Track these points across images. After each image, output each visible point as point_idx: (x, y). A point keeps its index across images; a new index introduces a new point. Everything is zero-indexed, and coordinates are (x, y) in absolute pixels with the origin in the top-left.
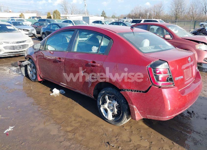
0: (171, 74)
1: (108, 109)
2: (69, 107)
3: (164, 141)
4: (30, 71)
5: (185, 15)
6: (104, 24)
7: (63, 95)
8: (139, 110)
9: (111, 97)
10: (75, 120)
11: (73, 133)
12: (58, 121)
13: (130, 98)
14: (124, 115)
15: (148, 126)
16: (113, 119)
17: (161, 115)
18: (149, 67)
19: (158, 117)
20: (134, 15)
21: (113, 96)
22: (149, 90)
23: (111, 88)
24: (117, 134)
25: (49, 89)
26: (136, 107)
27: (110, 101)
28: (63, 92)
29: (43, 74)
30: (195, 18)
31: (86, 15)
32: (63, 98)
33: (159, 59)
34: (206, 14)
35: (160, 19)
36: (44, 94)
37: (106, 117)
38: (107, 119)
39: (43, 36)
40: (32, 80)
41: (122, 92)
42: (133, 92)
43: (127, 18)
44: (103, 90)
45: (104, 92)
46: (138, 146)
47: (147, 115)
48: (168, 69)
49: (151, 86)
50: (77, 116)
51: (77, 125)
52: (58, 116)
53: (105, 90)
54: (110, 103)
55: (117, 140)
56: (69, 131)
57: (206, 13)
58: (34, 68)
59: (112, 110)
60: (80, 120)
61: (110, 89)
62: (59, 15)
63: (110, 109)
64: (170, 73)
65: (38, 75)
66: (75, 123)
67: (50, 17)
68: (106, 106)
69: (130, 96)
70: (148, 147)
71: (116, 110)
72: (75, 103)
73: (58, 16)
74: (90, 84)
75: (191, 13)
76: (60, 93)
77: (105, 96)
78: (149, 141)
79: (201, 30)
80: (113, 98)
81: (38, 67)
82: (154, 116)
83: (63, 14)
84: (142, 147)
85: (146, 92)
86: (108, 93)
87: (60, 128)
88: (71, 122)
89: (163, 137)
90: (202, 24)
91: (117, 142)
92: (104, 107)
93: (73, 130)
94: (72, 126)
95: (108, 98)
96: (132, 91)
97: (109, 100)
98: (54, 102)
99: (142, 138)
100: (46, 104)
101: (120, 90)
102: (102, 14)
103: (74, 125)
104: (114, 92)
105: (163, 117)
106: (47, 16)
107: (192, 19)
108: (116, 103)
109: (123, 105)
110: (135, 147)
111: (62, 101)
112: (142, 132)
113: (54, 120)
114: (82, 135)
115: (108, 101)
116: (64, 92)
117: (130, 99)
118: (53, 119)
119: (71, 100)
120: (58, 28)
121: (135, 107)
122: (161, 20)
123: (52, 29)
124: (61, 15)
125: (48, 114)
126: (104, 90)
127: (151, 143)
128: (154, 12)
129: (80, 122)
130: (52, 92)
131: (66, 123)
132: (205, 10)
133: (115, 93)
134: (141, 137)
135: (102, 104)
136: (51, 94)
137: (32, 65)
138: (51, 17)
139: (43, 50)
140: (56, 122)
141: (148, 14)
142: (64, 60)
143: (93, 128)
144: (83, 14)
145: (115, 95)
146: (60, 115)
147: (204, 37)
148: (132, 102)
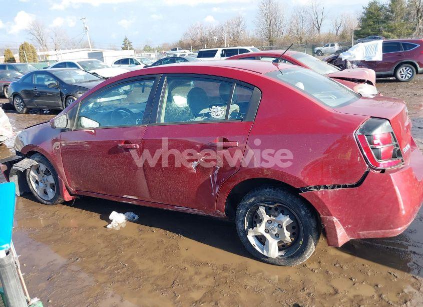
0: (397, 143)
1: (267, 236)
2: (167, 248)
3: (396, 277)
4: (37, 182)
5: (284, 35)
6: (140, 64)
7: (137, 222)
8: (344, 225)
9: (270, 208)
10: (196, 273)
11: (212, 301)
12: (159, 283)
13: (324, 203)
14: (309, 240)
15: (351, 254)
16: (282, 253)
17: (392, 226)
18: (358, 133)
19: (383, 231)
20: (191, 42)
21: (276, 205)
22: (365, 181)
23: (272, 190)
24: (301, 284)
25: (97, 216)
26: (337, 220)
27: (272, 218)
28: (134, 218)
29: (76, 183)
30: (304, 40)
31: (91, 49)
32: (140, 231)
33: (371, 117)
34: (320, 32)
35: (251, 46)
36: (90, 228)
37: (265, 253)
38: (267, 257)
39: (15, 102)
40: (45, 202)
41: (303, 194)
42: (330, 190)
43: (178, 48)
44: (250, 195)
45: (252, 200)
46: (356, 297)
47: (360, 231)
48: (392, 133)
49: (367, 173)
50: (195, 264)
51: (209, 282)
52: (152, 271)
53: (255, 196)
54: (269, 222)
55: (311, 296)
56: (198, 299)
57: (319, 29)
58: (47, 173)
59: (277, 236)
60: (208, 269)
61: (268, 192)
62: (34, 53)
63: (271, 235)
64: (396, 141)
65: (64, 188)
66: (201, 280)
67: (13, 60)
68: (261, 229)
69: (324, 200)
70: (376, 297)
71: (287, 234)
72: (176, 236)
73: (32, 54)
74: (215, 189)
75: (295, 31)
76: (128, 220)
77: (258, 209)
78: (370, 285)
79: (334, 59)
80: (276, 209)
81: (61, 169)
82: (374, 231)
83: (40, 50)
84: (366, 299)
85: (359, 184)
86: (263, 202)
87: (175, 296)
88: (191, 279)
89: (391, 270)
90: (319, 51)
91: (312, 299)
92: (256, 232)
93: (205, 295)
94: (199, 288)
95: (264, 211)
96: (326, 187)
97: (268, 216)
98: (126, 241)
99: (354, 280)
100: (109, 249)
101: (299, 191)
102: (124, 44)
103: (201, 284)
104: (281, 196)
105: (394, 230)
106: (3, 57)
107: (299, 42)
108: (288, 219)
109: (306, 221)
110: (352, 302)
111: (141, 236)
112: (345, 268)
113: (151, 282)
114: (233, 303)
115: (266, 218)
116: (137, 217)
117: (325, 206)
118: (146, 280)
119: (162, 231)
120: (51, 79)
121: (335, 219)
122: (253, 47)
123: (36, 83)
124: (39, 53)
125: (129, 272)
126: (252, 197)
127: (377, 286)
128: (229, 33)
129: (210, 275)
130: (110, 221)
131: (182, 284)
132: (317, 25)
133: (282, 198)
134: (351, 279)
135: (249, 227)
136: (109, 226)
137: (43, 168)
138: (13, 58)
139: (73, 129)
140: (158, 285)
141: (216, 38)
142: (139, 145)
143: (246, 281)
144: (82, 48)
145: (281, 203)
146: (158, 269)
147: (364, 72)
148: (328, 211)
